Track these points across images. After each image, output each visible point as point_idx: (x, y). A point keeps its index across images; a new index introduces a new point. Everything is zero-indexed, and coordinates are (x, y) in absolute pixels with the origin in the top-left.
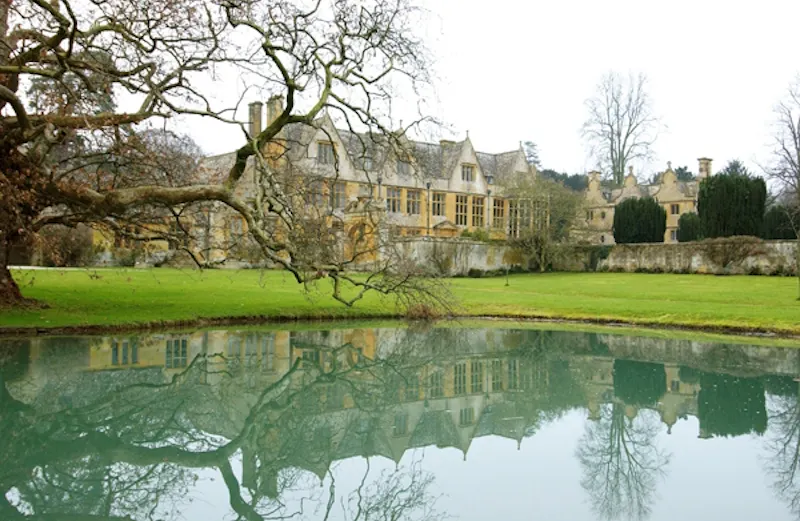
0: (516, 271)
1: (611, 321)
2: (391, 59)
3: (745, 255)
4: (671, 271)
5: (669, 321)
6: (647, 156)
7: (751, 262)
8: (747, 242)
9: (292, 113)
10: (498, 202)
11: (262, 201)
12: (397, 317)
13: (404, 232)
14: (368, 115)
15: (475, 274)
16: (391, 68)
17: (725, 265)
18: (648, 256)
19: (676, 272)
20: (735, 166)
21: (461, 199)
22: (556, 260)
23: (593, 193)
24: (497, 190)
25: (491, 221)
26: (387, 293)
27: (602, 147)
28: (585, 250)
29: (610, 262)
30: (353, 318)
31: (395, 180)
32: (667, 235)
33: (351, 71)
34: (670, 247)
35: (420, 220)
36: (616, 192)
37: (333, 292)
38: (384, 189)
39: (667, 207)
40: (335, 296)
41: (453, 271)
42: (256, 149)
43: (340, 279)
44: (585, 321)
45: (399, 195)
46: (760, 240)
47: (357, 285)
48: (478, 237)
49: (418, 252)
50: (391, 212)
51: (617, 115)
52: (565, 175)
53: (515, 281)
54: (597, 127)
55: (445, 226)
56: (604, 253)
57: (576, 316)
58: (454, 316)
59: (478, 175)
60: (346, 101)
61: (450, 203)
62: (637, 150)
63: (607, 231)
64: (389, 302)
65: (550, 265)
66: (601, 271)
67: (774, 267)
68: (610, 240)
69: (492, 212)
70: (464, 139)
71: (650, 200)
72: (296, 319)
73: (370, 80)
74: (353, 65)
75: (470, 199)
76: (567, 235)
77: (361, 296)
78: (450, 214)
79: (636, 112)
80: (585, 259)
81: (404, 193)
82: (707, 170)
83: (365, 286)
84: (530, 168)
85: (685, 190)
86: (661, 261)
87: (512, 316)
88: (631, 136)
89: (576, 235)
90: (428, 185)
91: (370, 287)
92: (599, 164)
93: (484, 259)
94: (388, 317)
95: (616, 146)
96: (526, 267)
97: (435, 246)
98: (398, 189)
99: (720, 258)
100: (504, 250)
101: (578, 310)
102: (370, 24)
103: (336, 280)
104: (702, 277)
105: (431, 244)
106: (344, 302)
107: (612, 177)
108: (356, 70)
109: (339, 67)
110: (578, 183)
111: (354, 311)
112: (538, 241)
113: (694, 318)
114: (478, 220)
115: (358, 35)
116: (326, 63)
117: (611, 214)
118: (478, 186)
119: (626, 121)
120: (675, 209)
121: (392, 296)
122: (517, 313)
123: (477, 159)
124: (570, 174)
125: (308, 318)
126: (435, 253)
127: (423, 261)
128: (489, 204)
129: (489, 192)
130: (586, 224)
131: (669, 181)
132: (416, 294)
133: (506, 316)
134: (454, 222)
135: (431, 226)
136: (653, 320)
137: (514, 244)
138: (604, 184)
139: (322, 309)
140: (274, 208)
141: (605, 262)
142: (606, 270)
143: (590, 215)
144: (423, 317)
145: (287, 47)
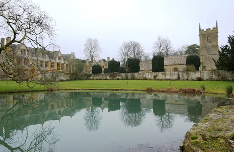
0: (71, 80)
1: (94, 89)
2: (42, 29)
3: (117, 76)
4: (103, 79)
5: (105, 89)
6: (98, 56)
7: (118, 77)
8: (117, 73)
9: (15, 40)
10: (67, 65)
11: (6, 62)
12: (44, 91)
13: (44, 72)
14: (37, 42)
15: (62, 81)
16: (43, 31)
17: (113, 78)
18: (99, 76)
19: (104, 79)
20: (113, 59)
21: (58, 64)
22: (80, 77)
23: (87, 63)
24: (66, 62)
25: (65, 69)
26: (42, 85)
27: (89, 54)
28: (86, 75)
29: (91, 78)
30: (32, 91)
31: (42, 59)
32: (102, 72)
33: (32, 31)
34: (103, 74)
35: (48, 68)
36: (92, 64)
37: (27, 85)
38: (39, 61)
39: (102, 67)
40: (28, 86)
41: (57, 80)
42: (4, 48)
43: (29, 82)
44: (88, 90)
45: (43, 63)
46: (119, 73)
47: (34, 83)
48: (62, 72)
49: (48, 75)
50: (41, 67)
51: (92, 48)
52: (81, 60)
53: (72, 82)
54: (87, 50)
55: (54, 70)
56: (90, 76)
57: (86, 89)
58: (59, 90)
59: (62, 59)
60: (31, 38)
61: (56, 64)
62: (95, 55)
63: (90, 71)
64: (42, 87)
65: (79, 78)
66: (89, 80)
67: (122, 78)
68: (91, 73)
69: (65, 67)
70: (59, 51)
71: (99, 65)
72: (16, 92)
73: (37, 34)
74: (32, 30)
75: (60, 64)
76: (82, 72)
77: (35, 86)
78: (56, 67)
79: (95, 48)
80: (86, 77)
81: (44, 62)
82: (109, 60)
83: (36, 83)
84: (74, 58)
85: (105, 63)
86: (101, 77)
87: (72, 89)
88: (94, 53)
89: (84, 72)
90: (50, 61)
91: (37, 84)
92: (88, 58)
93: (64, 77)
94: (42, 91)
95: (91, 54)
96: (73, 79)
97: (52, 75)
98: (43, 61)
99: (112, 77)
100: (68, 75)
101: (87, 87)
102: (37, 20)
103: (28, 82)
104: (109, 80)
105: (52, 74)
106: (30, 87)
107: (91, 61)
108: (33, 31)
109: (28, 30)
110: (84, 61)
111: (33, 89)
112: (76, 73)
113: (110, 88)
114: (62, 69)
115: (34, 22)
116: (25, 28)
117: (91, 68)
118: (62, 61)
119: (93, 50)
120: (103, 67)
121: (43, 86)
122: (73, 88)
123: (62, 55)
124: (82, 60)
125: (20, 92)
126: (52, 76)
127: (50, 78)
128: (65, 65)
129: (65, 63)
130: (86, 70)
131: (102, 61)
132: (50, 85)
133: (71, 89)
134: (57, 69)
135: (51, 70)
136: (102, 89)
137: (71, 74)
138: (90, 62)
139: (24, 89)
140: (9, 64)
141: (90, 78)
142: (90, 79)
143: (87, 68)
144: (51, 90)
145: (14, 22)
